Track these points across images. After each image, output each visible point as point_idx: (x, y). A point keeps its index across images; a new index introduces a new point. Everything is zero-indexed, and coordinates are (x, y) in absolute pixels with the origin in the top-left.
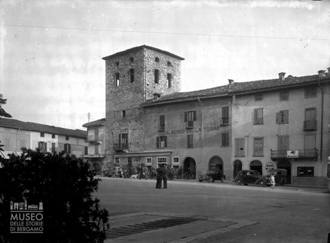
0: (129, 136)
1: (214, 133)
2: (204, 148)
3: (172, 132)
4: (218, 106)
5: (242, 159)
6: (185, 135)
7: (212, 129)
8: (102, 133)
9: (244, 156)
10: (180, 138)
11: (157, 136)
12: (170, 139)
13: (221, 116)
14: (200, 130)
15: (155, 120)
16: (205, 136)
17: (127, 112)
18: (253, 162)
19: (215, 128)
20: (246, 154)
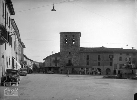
0: (72, 61)
5: (116, 69)
6: (97, 62)
7: (107, 61)
9: (117, 69)
14: (103, 61)
15: (84, 57)
17: (71, 53)
18: (119, 70)
20: (117, 68)
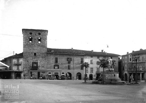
0: (38, 63)
1: (78, 65)
2: (75, 70)
3: (61, 64)
4: (79, 57)
5: (87, 74)
6: (67, 65)
7: (77, 64)
8: (21, 61)
10: (65, 66)
11: (54, 64)
12: (60, 66)
13: (80, 61)
14: (73, 64)
15: (53, 59)
16: (75, 66)
17: (37, 54)
18: (90, 74)
19: (78, 64)
20: (88, 72)
